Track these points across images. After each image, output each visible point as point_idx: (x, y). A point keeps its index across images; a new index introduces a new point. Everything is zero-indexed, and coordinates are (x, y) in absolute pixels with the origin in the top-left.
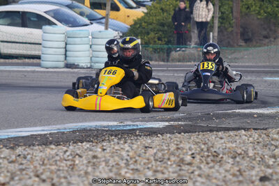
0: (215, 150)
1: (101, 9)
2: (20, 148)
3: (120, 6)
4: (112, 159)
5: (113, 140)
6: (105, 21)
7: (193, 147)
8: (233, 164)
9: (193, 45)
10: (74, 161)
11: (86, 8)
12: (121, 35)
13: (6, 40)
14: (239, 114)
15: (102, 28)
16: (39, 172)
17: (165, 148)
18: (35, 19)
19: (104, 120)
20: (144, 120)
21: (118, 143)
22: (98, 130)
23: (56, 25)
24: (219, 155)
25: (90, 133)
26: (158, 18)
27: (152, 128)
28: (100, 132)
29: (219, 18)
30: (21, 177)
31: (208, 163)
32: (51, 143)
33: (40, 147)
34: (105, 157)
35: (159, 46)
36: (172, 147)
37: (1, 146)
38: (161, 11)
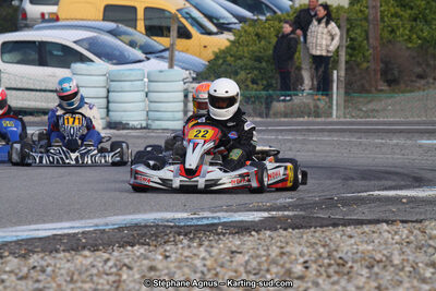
0: (340, 255)
1: (162, 36)
2: (35, 256)
4: (178, 272)
5: (181, 242)
6: (168, 55)
7: (305, 250)
8: (368, 278)
9: (307, 91)
10: (120, 276)
11: (139, 34)
12: (194, 75)
13: (15, 86)
14: (379, 199)
15: (164, 65)
17: (264, 253)
18: (60, 53)
19: (166, 210)
20: (230, 209)
21: (189, 247)
22: (157, 226)
23: (92, 61)
24: (347, 262)
25: (145, 230)
26: (251, 49)
27: (242, 222)
28: (161, 229)
29: (347, 47)
31: (329, 277)
32: (84, 248)
33: (67, 254)
34: (167, 268)
35: (254, 93)
36: (273, 251)
37: (6, 254)
38: (255, 38)
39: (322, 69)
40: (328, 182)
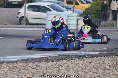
1: (71, 4)
2: (37, 63)
3: (79, 3)
4: (75, 67)
5: (76, 59)
6: (73, 9)
7: (110, 62)
9: (110, 20)
10: (59, 68)
11: (65, 4)
12: (80, 15)
13: (31, 17)
15: (71, 12)
16: (45, 73)
17: (98, 63)
18: (43, 9)
20: (89, 51)
21: (78, 61)
22: (69, 55)
23: (52, 11)
25: (66, 56)
26: (95, 8)
27: (92, 54)
28: (70, 56)
30: (37, 75)
31: (116, 69)
32: (50, 61)
33: (45, 62)
34: (72, 66)
35: (96, 20)
36: (101, 62)
37: (29, 62)
38: (97, 5)
39: (114, 14)
40: (116, 44)
